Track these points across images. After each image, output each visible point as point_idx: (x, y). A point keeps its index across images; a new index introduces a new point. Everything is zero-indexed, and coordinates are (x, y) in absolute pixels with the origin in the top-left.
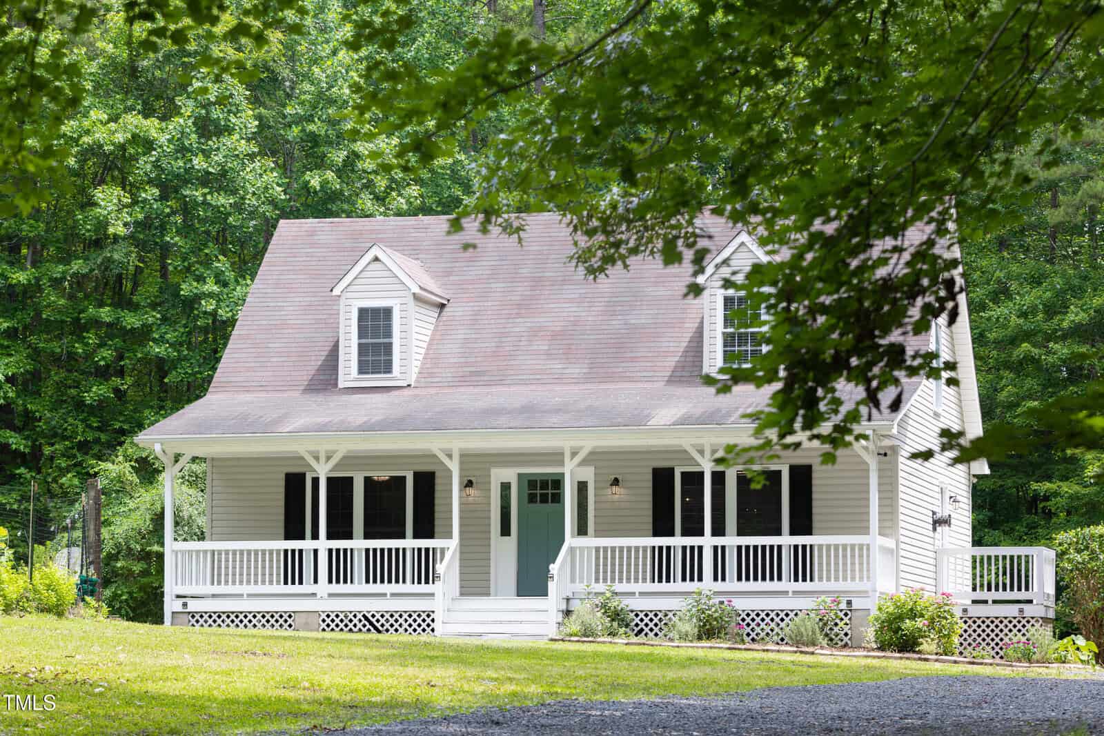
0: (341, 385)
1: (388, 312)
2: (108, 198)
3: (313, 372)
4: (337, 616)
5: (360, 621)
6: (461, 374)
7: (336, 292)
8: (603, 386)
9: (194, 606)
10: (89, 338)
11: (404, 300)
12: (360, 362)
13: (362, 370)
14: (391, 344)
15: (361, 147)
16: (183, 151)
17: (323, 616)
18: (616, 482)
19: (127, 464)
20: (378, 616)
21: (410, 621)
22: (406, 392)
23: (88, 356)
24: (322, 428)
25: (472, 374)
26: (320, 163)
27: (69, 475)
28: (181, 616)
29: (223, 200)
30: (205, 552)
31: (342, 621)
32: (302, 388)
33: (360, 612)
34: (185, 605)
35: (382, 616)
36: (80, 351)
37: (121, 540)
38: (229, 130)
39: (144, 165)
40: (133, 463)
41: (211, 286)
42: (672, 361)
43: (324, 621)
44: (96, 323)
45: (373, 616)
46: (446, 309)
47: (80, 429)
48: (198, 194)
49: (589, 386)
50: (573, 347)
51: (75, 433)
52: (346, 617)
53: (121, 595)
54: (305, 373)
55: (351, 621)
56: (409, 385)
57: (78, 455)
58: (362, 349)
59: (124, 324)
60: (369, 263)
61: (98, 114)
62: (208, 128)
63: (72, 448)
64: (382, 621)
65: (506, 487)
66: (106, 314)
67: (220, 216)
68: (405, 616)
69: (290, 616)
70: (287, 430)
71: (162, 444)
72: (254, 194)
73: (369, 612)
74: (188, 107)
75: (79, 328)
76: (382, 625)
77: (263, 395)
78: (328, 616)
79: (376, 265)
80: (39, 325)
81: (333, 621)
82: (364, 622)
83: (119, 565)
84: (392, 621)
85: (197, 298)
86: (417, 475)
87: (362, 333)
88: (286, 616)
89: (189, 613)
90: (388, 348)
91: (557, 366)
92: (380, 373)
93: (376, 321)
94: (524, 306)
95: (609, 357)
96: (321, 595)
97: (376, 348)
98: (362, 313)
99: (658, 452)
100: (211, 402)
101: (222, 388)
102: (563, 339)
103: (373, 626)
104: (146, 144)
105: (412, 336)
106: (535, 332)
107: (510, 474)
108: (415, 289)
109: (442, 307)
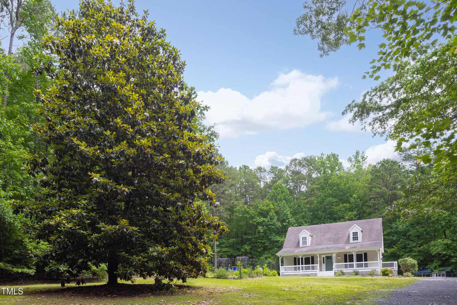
0: (300, 246)
2: (260, 228)
3: (296, 245)
5: (306, 275)
6: (316, 244)
7: (299, 235)
8: (336, 244)
9: (284, 274)
11: (308, 236)
14: (307, 241)
15: (290, 220)
16: (268, 222)
18: (339, 256)
21: (314, 275)
22: (309, 247)
23: (258, 246)
24: (301, 252)
25: (318, 244)
26: (285, 222)
28: (282, 275)
29: (273, 227)
30: (285, 267)
32: (295, 247)
38: (274, 219)
39: (264, 223)
42: (345, 241)
44: (259, 242)
47: (258, 254)
48: (270, 226)
49: (334, 245)
52: (304, 274)
58: (303, 242)
59: (262, 242)
60: (303, 232)
61: (258, 218)
62: (271, 219)
65: (323, 258)
66: (260, 241)
67: (273, 229)
68: (312, 274)
70: (296, 252)
71: (279, 255)
74: (269, 217)
75: (257, 243)
77: (290, 248)
80: (252, 243)
85: (271, 238)
86: (312, 257)
87: (303, 240)
88: (296, 275)
91: (329, 243)
92: (305, 245)
93: (304, 239)
94: (324, 235)
95: (336, 241)
96: (301, 272)
97: (305, 242)
98: (303, 238)
99: (346, 252)
100: (283, 250)
101: (284, 248)
102: (329, 239)
103: (308, 275)
104: (264, 221)
105: (309, 240)
106: (325, 238)
107: (324, 256)
108: (310, 234)
109: (312, 236)
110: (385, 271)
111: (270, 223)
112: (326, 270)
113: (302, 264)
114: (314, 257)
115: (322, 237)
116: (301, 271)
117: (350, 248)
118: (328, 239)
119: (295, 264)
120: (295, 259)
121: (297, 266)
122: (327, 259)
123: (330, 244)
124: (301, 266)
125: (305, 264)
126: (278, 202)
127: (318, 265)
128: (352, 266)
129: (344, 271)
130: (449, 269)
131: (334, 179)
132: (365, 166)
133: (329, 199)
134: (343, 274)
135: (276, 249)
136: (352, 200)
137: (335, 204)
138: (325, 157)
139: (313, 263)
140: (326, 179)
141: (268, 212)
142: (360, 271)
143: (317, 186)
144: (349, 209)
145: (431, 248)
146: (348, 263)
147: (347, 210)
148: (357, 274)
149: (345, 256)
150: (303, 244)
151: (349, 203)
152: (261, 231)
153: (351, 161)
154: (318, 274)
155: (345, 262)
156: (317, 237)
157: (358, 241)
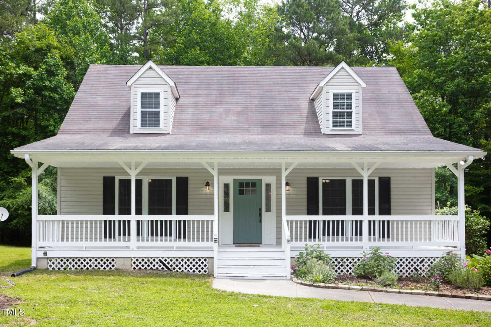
0: (132, 132)
1: (157, 95)
2: (15, 91)
3: (115, 126)
4: (143, 260)
5: (157, 263)
6: (195, 129)
7: (129, 84)
9: (51, 254)
10: (9, 138)
11: (166, 90)
12: (142, 121)
13: (143, 124)
14: (159, 112)
17: (134, 260)
18: (287, 184)
19: (23, 179)
20: (168, 260)
21: (188, 263)
22: (167, 137)
24: (137, 148)
25: (201, 129)
27: (2, 182)
28: (42, 260)
30: (58, 221)
31: (146, 263)
32: (110, 133)
33: (157, 258)
34: (45, 253)
35: (171, 260)
36: (6, 141)
37: (20, 204)
39: (28, 82)
40: (25, 178)
41: (52, 122)
42: (303, 126)
43: (134, 263)
44: (12, 133)
45: (166, 260)
46: (179, 101)
47: (6, 167)
50: (250, 118)
51: (4, 168)
52: (148, 260)
53: (20, 222)
54: (111, 126)
55: (151, 263)
56: (169, 133)
57: (6, 176)
58: (143, 113)
59: (22, 134)
60: (147, 70)
62: (50, 73)
63: (3, 173)
64: (171, 263)
65: (226, 186)
68: (185, 260)
69: (113, 260)
70: (113, 148)
71: (30, 155)
72: (66, 94)
73: (163, 258)
74: (43, 66)
75: (6, 134)
76: (171, 266)
77: (89, 136)
78: (137, 260)
79: (151, 71)
81: (140, 263)
82: (159, 263)
83: (19, 212)
84: (177, 263)
86: (178, 179)
87: (143, 105)
88: (110, 260)
89: (48, 258)
90: (157, 114)
92: (153, 126)
93: (151, 99)
94: (218, 100)
95: (270, 123)
96: (135, 247)
97: (151, 113)
98: (143, 95)
99: (312, 169)
103: (166, 266)
104: (29, 77)
105: (167, 108)
106: (228, 112)
107: (230, 179)
108: (172, 84)
109: (177, 99)
111: (47, 83)
112: (235, 243)
113: (139, 212)
114: (187, 179)
115: (216, 104)
116: (132, 242)
118: (238, 113)
119: (108, 210)
120: (108, 182)
121: (117, 217)
122: (241, 192)
123: (248, 132)
124: (133, 218)
125: (151, 213)
126: (71, 35)
127: (215, 218)
139: (183, 210)
141: (42, 52)
146: (320, 218)
152: (19, 100)
154: (215, 261)
155: (310, 213)
156: (196, 103)
157: (352, 130)
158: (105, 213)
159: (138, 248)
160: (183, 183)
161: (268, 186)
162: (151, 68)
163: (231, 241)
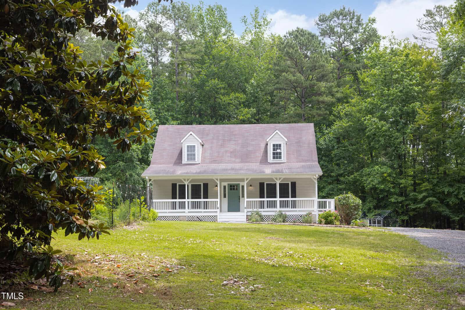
0: (183, 163)
1: (194, 146)
3: (175, 160)
5: (196, 218)
6: (211, 161)
7: (182, 142)
8: (246, 164)
11: (198, 144)
17: (187, 217)
18: (251, 186)
22: (199, 165)
24: (188, 173)
25: (214, 161)
32: (173, 164)
33: (196, 216)
35: (201, 217)
42: (260, 158)
49: (242, 164)
50: (236, 155)
52: (192, 217)
55: (194, 218)
56: (199, 163)
58: (188, 155)
60: (189, 135)
65: (225, 187)
68: (207, 217)
69: (179, 217)
70: (179, 174)
71: (148, 177)
73: (198, 216)
76: (201, 219)
79: (191, 136)
81: (189, 218)
84: (204, 218)
86: (204, 184)
87: (188, 151)
90: (194, 155)
91: (233, 159)
92: (192, 161)
93: (191, 148)
94: (222, 146)
95: (245, 157)
96: (187, 212)
97: (191, 155)
98: (188, 146)
99: (261, 179)
100: (153, 167)
101: (154, 163)
102: (233, 153)
103: (199, 219)
105: (199, 152)
106: (226, 152)
107: (226, 184)
108: (201, 141)
109: (203, 145)
110: (328, 217)
112: (229, 211)
113: (189, 198)
114: (207, 184)
115: (221, 148)
116: (186, 210)
117: (273, 172)
118: (231, 152)
119: (174, 197)
120: (174, 186)
121: (178, 200)
122: (231, 189)
123: (235, 162)
124: (186, 200)
125: (192, 198)
127: (218, 200)
128: (272, 205)
129: (263, 214)
130: (387, 212)
131: (220, 49)
132: (267, 36)
133: (213, 81)
134: (262, 219)
135: (121, 163)
136: (249, 88)
137: (222, 91)
138: (205, 8)
139: (206, 197)
140: (209, 47)
142: (288, 213)
143: (194, 56)
144: (243, 103)
145: (364, 178)
146: (265, 199)
147: (240, 105)
148: (284, 219)
149: (262, 185)
150: (188, 159)
151: (244, 91)
153: (245, 22)
154: (218, 217)
155: (261, 197)
156: (211, 147)
157: (281, 161)
158: (173, 198)
159: (189, 212)
160: (206, 186)
161: (243, 187)
162: (191, 134)
163: (227, 211)
